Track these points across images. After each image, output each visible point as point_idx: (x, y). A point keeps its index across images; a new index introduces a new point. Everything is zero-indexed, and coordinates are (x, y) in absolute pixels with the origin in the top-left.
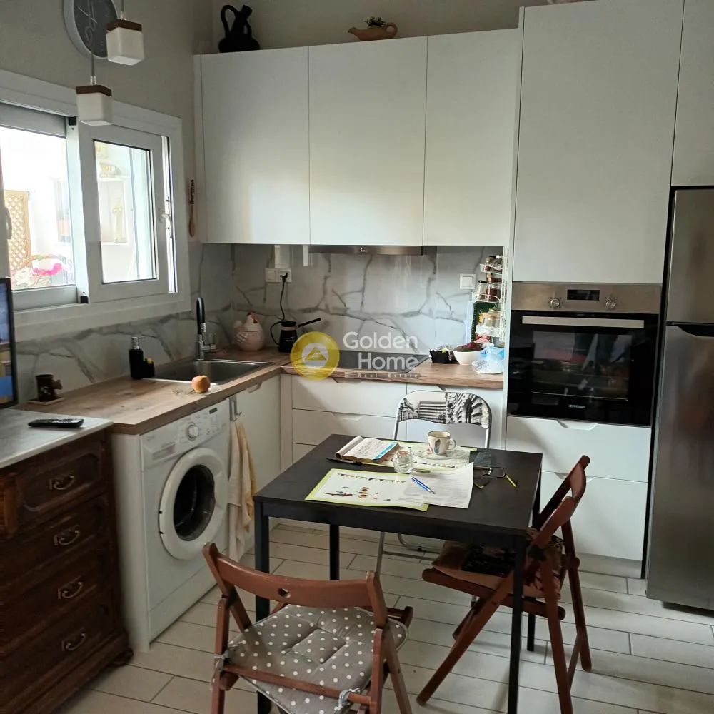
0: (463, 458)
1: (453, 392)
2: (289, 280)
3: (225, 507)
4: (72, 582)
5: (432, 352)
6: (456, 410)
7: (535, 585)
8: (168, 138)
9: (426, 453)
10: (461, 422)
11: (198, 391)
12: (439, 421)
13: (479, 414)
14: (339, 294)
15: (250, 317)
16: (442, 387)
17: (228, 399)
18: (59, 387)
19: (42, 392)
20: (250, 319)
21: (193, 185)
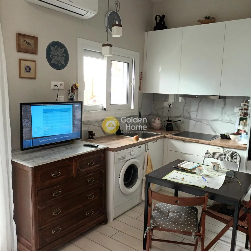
0: (223, 173)
1: (226, 150)
2: (171, 106)
3: (141, 179)
4: (91, 194)
5: (221, 135)
6: (227, 156)
7: (245, 222)
8: (135, 59)
9: (210, 169)
10: (228, 161)
11: (135, 140)
12: (220, 160)
13: (236, 159)
14: (189, 112)
15: (157, 118)
16: (223, 147)
17: (145, 144)
18: (95, 135)
19: (90, 136)
20: (157, 119)
21: (141, 74)
